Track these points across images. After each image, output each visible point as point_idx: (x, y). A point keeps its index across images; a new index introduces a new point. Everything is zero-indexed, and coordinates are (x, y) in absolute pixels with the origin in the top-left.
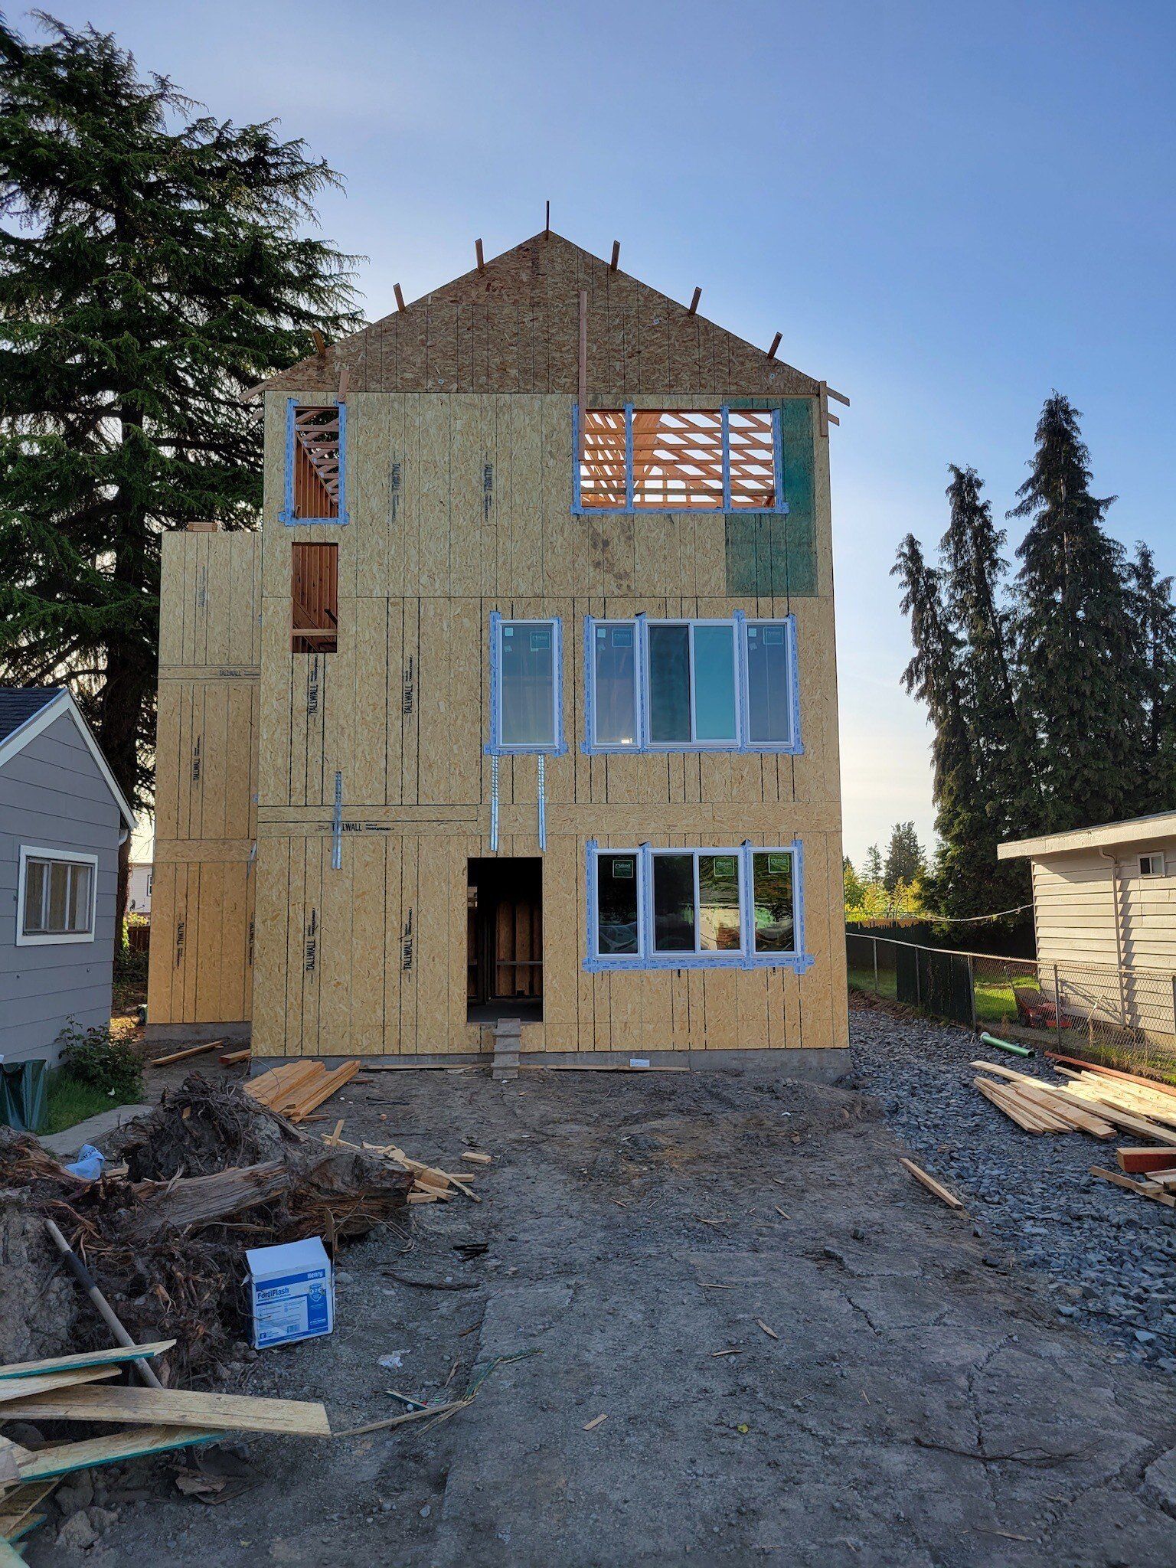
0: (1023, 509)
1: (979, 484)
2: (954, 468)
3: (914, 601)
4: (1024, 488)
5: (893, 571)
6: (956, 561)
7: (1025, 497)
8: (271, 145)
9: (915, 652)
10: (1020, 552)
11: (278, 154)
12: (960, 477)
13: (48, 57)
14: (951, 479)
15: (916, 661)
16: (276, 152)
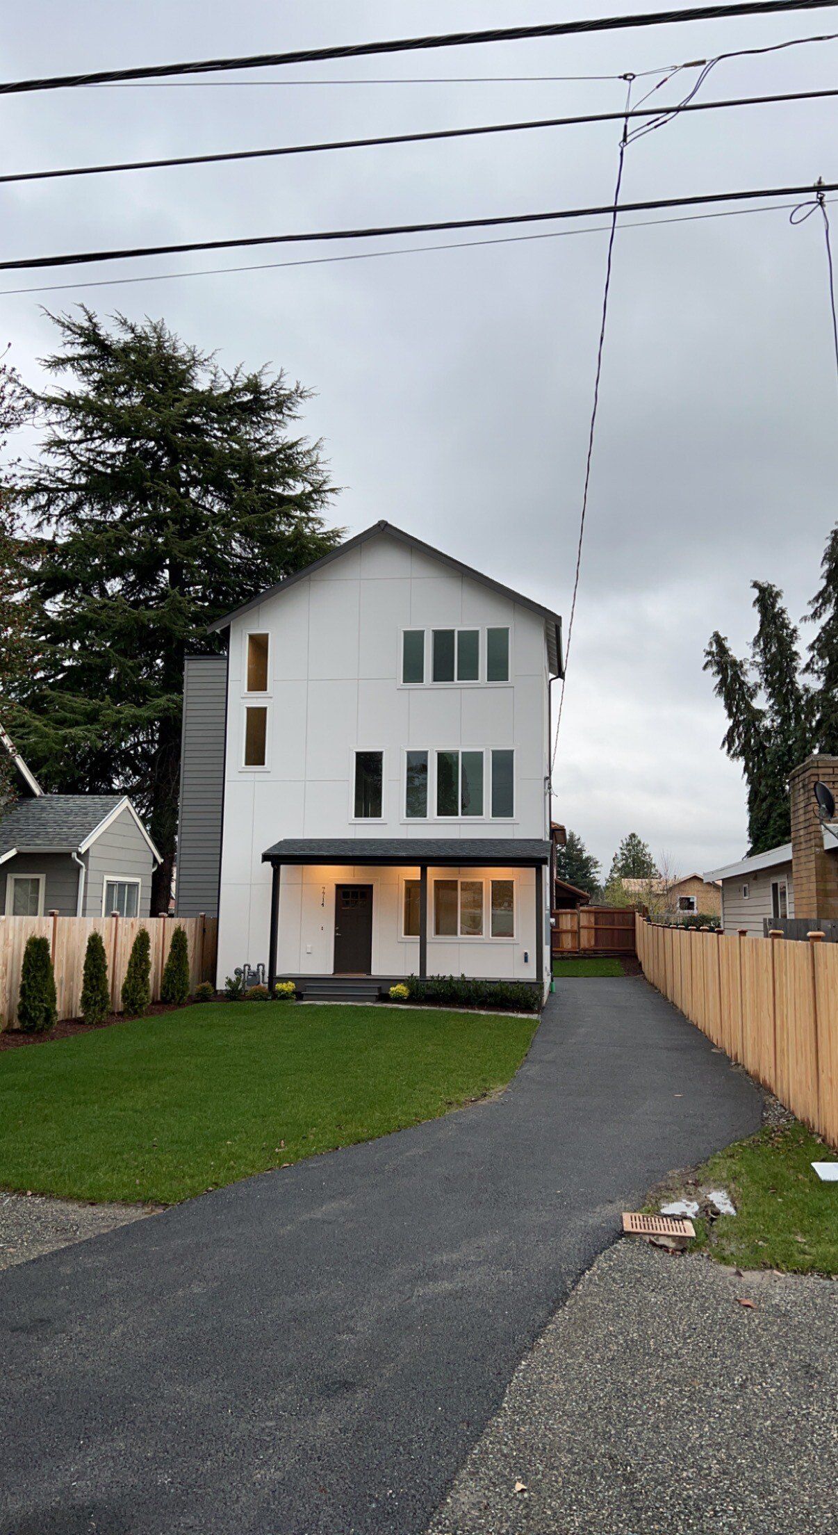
0: (816, 615)
1: (778, 594)
2: (756, 585)
3: (725, 686)
4: (816, 599)
5: (705, 668)
6: (765, 653)
7: (817, 605)
8: (263, 389)
9: (730, 722)
10: (812, 647)
11: (268, 394)
12: (762, 590)
13: (126, 349)
14: (756, 593)
15: (731, 730)
16: (265, 393)
